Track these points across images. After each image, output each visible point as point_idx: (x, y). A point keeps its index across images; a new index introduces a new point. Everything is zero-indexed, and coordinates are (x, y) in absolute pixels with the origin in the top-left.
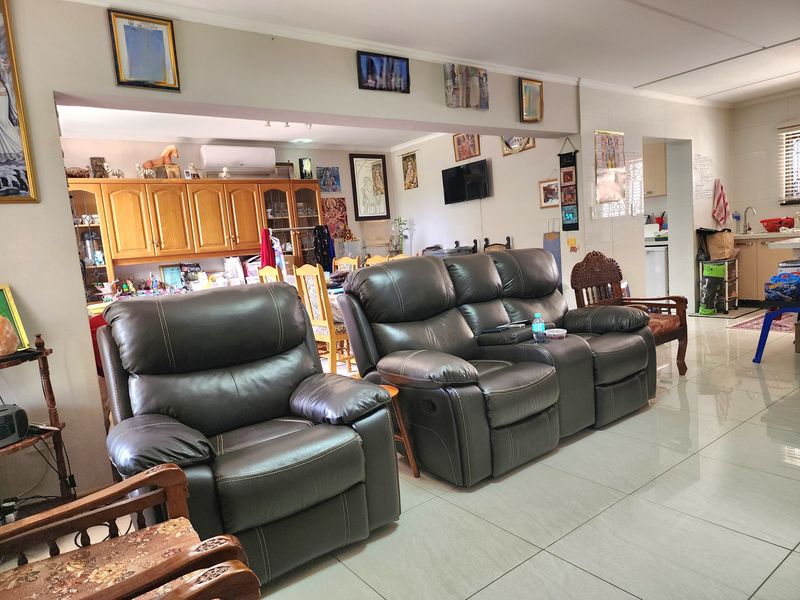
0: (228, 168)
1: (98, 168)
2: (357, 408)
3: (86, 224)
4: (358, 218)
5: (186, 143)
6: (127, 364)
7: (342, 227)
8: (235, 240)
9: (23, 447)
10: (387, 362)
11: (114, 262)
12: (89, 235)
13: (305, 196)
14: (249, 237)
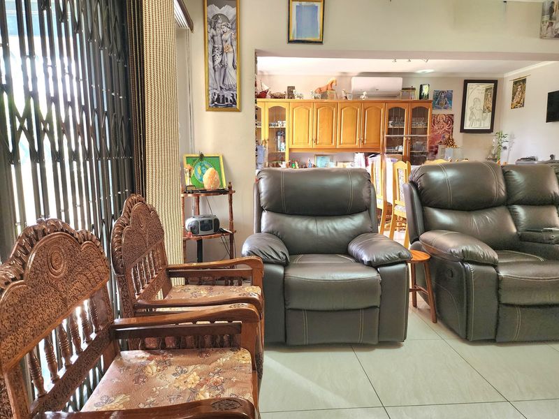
0: (367, 92)
1: (290, 92)
2: (383, 258)
3: (279, 127)
4: (462, 130)
5: (344, 75)
6: (263, 204)
7: (447, 137)
8: (363, 142)
9: (215, 237)
10: (428, 236)
11: (290, 150)
12: (279, 133)
13: (419, 113)
14: (373, 140)
